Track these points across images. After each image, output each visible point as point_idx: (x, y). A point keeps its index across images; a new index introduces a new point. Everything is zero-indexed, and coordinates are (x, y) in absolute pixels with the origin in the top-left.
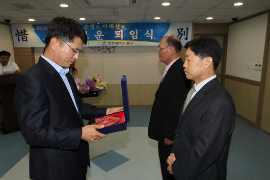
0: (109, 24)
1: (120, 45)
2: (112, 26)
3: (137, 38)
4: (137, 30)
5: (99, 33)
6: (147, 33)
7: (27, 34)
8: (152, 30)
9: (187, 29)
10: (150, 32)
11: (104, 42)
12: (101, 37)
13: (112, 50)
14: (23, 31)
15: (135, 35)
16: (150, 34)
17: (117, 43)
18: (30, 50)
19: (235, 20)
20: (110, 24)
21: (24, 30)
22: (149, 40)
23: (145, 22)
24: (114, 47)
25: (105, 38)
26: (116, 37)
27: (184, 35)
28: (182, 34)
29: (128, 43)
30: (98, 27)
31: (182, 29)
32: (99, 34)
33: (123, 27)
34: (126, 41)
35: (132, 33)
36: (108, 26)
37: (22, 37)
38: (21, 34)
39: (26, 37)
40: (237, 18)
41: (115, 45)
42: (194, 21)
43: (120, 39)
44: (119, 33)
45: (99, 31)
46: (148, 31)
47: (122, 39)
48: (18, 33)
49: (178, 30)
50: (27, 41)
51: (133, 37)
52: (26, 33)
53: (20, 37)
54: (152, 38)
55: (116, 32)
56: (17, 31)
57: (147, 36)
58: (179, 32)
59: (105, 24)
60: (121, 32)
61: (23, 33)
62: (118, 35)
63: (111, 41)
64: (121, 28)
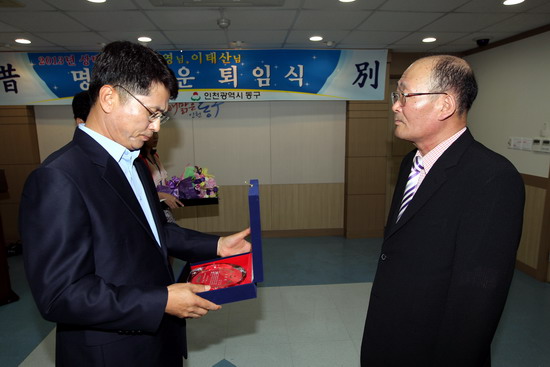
0: (204, 53)
1: (231, 99)
2: (213, 58)
3: (268, 84)
4: (268, 67)
5: (184, 72)
6: (291, 72)
7: (18, 76)
8: (301, 67)
9: (377, 63)
10: (297, 71)
11: (195, 94)
12: (189, 82)
13: (213, 111)
14: (6, 68)
15: (264, 76)
16: (297, 74)
17: (224, 95)
18: (25, 112)
19: (483, 44)
20: (208, 52)
21: (10, 66)
22: (294, 87)
23: (286, 47)
24: (216, 104)
25: (197, 84)
26: (222, 82)
27: (371, 77)
28: (365, 75)
29: (249, 95)
30: (180, 60)
31: (366, 64)
32: (184, 74)
33: (238, 59)
34: (244, 91)
35: (258, 72)
36: (204, 57)
37: (5, 83)
38: (2, 75)
39: (15, 83)
40: (488, 40)
41: (221, 99)
42: (391, 47)
43: (230, 86)
44: (229, 74)
45: (184, 68)
46: (293, 68)
47: (235, 85)
49: (358, 66)
50: (16, 90)
51: (260, 80)
52: (13, 73)
53: (1, 83)
54: (301, 85)
55: (222, 70)
57: (291, 80)
58: (359, 70)
59: (197, 53)
60: (232, 71)
61: (7, 74)
62: (226, 78)
63: (211, 91)
64: (232, 62)
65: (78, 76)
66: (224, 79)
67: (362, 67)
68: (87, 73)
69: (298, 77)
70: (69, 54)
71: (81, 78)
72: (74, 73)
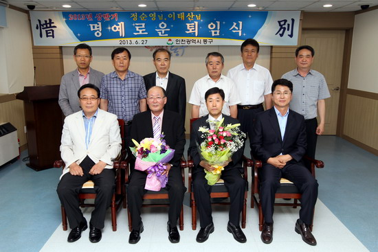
0: (177, 13)
1: (194, 44)
2: (182, 17)
3: (218, 34)
4: (218, 23)
5: (163, 25)
6: (234, 26)
7: (55, 27)
8: (241, 23)
9: (293, 20)
10: (238, 25)
11: (170, 40)
12: (166, 32)
13: (180, 51)
14: (48, 22)
15: (216, 29)
16: (238, 27)
17: (189, 41)
18: (58, 50)
19: (365, 8)
20: (179, 13)
21: (50, 20)
22: (236, 36)
23: (231, 9)
25: (170, 34)
26: (187, 32)
27: (288, 30)
28: (285, 28)
29: (205, 41)
30: (161, 18)
31: (285, 21)
32: (163, 27)
33: (199, 18)
34: (202, 39)
35: (212, 26)
36: (176, 16)
37: (47, 31)
38: (45, 26)
39: (53, 31)
40: (368, 5)
41: (186, 44)
42: (303, 9)
43: (193, 35)
44: (193, 27)
45: (163, 23)
46: (235, 24)
47: (196, 35)
48: (40, 25)
49: (279, 22)
50: (53, 36)
51: (213, 32)
52: (52, 25)
53: (44, 31)
54: (240, 35)
55: (188, 25)
56: (40, 21)
57: (234, 31)
58: (280, 25)
59: (172, 13)
60: (195, 25)
61: (48, 25)
62: (191, 29)
63: (180, 38)
64: (195, 19)
65: (94, 27)
66: (189, 30)
67: (282, 23)
68: (100, 26)
69: (239, 30)
70: (88, 13)
71: (96, 29)
72: (91, 25)
